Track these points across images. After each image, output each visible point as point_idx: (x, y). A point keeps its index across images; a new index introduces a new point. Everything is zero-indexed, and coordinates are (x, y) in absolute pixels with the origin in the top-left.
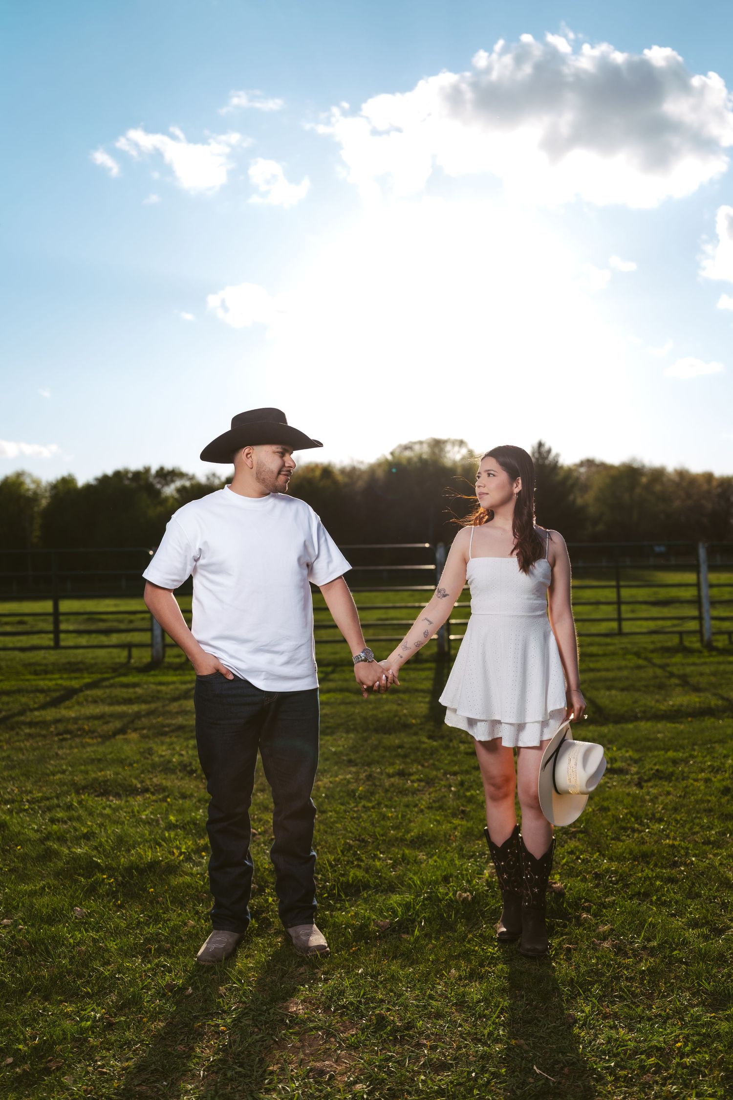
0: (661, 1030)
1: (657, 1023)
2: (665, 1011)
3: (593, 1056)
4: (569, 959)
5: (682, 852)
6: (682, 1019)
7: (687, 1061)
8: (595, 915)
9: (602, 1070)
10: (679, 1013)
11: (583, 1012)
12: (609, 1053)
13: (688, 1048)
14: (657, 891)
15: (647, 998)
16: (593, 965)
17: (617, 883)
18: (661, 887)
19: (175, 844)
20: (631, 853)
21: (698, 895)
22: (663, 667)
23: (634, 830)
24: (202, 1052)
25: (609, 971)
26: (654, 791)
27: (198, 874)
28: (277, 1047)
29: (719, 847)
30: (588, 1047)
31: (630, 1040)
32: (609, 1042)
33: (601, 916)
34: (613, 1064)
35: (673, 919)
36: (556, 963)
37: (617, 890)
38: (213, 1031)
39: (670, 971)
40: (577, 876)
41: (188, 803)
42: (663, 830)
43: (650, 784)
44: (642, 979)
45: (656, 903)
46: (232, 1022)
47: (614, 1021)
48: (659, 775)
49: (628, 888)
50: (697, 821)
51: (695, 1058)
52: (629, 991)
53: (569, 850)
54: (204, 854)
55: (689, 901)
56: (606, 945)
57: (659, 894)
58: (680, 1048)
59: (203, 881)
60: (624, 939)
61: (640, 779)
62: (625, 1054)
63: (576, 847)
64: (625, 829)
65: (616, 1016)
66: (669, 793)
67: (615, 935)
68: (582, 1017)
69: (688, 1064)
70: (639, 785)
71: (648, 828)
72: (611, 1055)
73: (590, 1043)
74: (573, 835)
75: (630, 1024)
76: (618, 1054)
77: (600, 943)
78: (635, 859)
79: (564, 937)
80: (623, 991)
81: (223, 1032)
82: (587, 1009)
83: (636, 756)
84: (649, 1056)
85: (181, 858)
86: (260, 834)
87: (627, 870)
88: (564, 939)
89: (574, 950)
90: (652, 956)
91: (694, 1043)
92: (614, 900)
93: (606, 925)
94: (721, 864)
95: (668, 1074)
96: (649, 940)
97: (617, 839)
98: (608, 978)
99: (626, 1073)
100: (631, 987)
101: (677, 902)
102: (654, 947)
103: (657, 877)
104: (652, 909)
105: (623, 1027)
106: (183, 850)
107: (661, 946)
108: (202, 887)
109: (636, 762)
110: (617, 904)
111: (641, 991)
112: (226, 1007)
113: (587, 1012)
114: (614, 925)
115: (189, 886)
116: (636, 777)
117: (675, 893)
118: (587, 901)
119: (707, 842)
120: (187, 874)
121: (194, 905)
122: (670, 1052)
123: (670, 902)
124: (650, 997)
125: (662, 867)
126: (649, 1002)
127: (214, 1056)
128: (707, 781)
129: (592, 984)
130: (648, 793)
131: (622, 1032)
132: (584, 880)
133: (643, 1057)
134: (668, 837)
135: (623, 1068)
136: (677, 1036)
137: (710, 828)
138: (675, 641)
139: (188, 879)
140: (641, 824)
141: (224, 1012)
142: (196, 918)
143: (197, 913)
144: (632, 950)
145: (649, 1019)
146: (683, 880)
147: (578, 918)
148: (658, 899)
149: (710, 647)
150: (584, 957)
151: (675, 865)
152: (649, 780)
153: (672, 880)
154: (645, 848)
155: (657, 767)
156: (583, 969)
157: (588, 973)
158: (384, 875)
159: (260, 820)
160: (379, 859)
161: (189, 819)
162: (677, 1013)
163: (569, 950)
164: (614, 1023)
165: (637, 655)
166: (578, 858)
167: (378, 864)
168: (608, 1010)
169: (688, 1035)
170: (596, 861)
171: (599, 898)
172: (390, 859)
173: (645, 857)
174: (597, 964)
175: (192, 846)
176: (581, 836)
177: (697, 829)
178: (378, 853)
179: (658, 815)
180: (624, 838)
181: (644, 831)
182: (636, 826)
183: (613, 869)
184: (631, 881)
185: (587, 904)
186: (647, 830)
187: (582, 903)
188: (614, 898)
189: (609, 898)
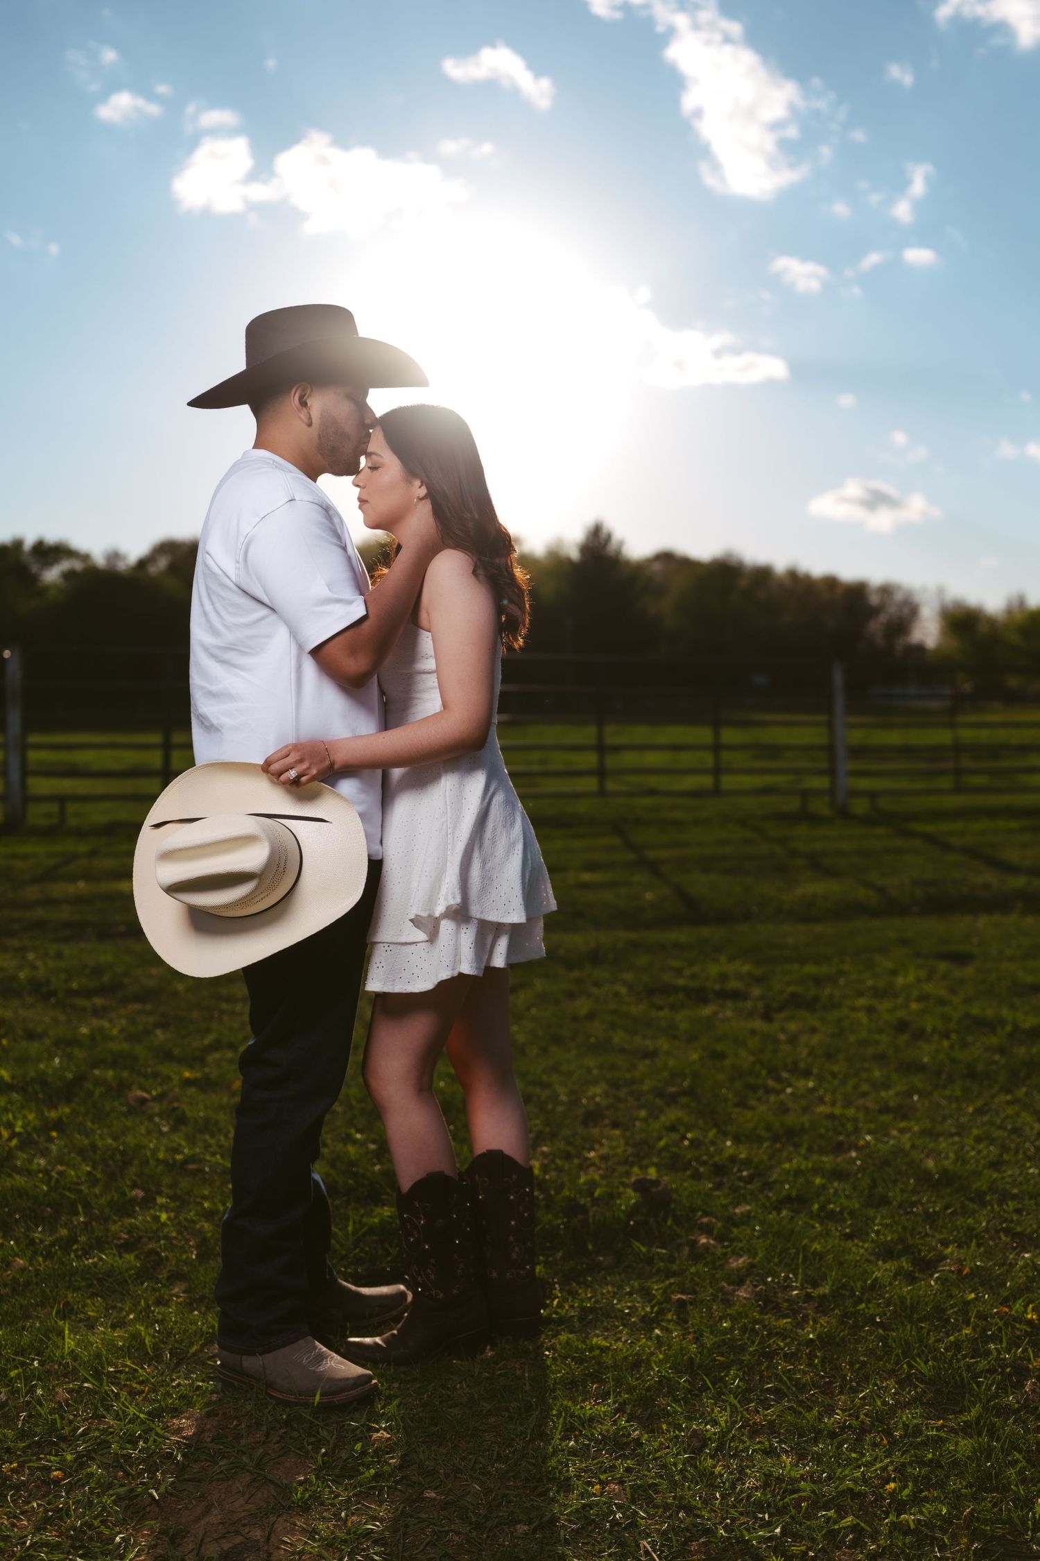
0: (854, 1455)
1: (845, 1441)
2: (857, 1418)
3: (741, 1514)
4: (682, 1321)
5: (849, 1126)
6: (889, 1433)
7: (909, 1518)
8: (720, 1239)
9: (759, 1543)
10: (881, 1420)
11: (715, 1423)
12: (769, 1505)
13: (906, 1492)
14: (818, 1195)
15: (823, 1393)
16: (726, 1331)
17: (749, 1180)
18: (823, 1187)
19: (4, 1119)
20: (768, 1128)
21: (884, 1201)
22: (782, 841)
23: (768, 1091)
24: (13, 1525)
25: (753, 1342)
26: (793, 1027)
27: (40, 1171)
28: (157, 1509)
29: (905, 1117)
30: (729, 1495)
31: (802, 1478)
32: (766, 1485)
33: (732, 1240)
34: (778, 1530)
35: (849, 1244)
36: (662, 1329)
37: (752, 1193)
38: (39, 1478)
39: (857, 1341)
40: (685, 1170)
41: (34, 1047)
42: (814, 1089)
43: (783, 1015)
44: (811, 1356)
45: (818, 1216)
46: (76, 1459)
47: (769, 1440)
48: (796, 1002)
49: (770, 1189)
50: (864, 1075)
51: (921, 1513)
52: (790, 1379)
53: (668, 1124)
54: (54, 1134)
55: (871, 1212)
56: (744, 1293)
57: (822, 1199)
58: (893, 1494)
59: (48, 1185)
60: (772, 1281)
61: (767, 1007)
62: (798, 1506)
63: (679, 1120)
64: (753, 1088)
65: (772, 1429)
66: (814, 1030)
67: (758, 1275)
68: (715, 1434)
69: (912, 1526)
70: (767, 1017)
71: (790, 1085)
72: (772, 1510)
73: (733, 1486)
74: (672, 1100)
75: (798, 1444)
76: (785, 1507)
77: (734, 1291)
78: (776, 1138)
79: (672, 1280)
80: (781, 1381)
81: (57, 1482)
82: (723, 1418)
83: (758, 972)
84: (842, 1513)
85: (14, 1142)
86: (154, 1099)
87: (765, 1157)
88: (671, 1284)
89: (691, 1304)
90: (825, 1313)
91: (916, 1481)
92: (749, 1212)
93: (741, 1256)
94: (913, 1146)
95: (879, 1546)
96: (815, 1285)
97: (742, 1104)
98: (752, 1354)
99: (803, 1548)
100: (795, 1371)
101: (852, 1213)
102: (824, 1296)
103: (816, 1170)
104: (813, 1227)
105: (786, 1452)
106: (18, 1129)
107: (835, 1294)
108: (46, 1194)
109: (758, 980)
110: (754, 1217)
111: (811, 1378)
112: (66, 1431)
113: (723, 1424)
114: (754, 1258)
115: (21, 1193)
116: (760, 1005)
117: (848, 1197)
118: (706, 1214)
119: (885, 1110)
120: (19, 1171)
121: (28, 1229)
122: (876, 1500)
123: (841, 1213)
124: (826, 1390)
125: (821, 1152)
126: (828, 1401)
127: (34, 1535)
128: (870, 1010)
129: (726, 1367)
130: (783, 1030)
131: (787, 1460)
132: (697, 1176)
133: (831, 1513)
134: (821, 1100)
135: (797, 1537)
136: (884, 1469)
137: (886, 1086)
138: (793, 804)
139: (20, 1180)
140: (777, 1078)
141: (63, 1438)
142: (29, 1253)
143: (32, 1242)
144: (787, 1301)
145: (832, 1435)
146: (856, 1174)
147: (693, 1244)
148: (822, 1208)
149: (844, 814)
150: (710, 1316)
151: (840, 1148)
152: (780, 1009)
153: (838, 1174)
154: (790, 1119)
155: (792, 989)
156: (709, 1340)
157: (717, 1346)
158: (361, 1171)
159: (156, 1075)
160: (355, 1142)
161: (32, 1074)
162: (878, 1420)
163: (681, 1303)
164: (771, 1445)
165: (742, 822)
166: (684, 1138)
167: (351, 1149)
168: (758, 1418)
169: (903, 1465)
170: (713, 1143)
171: (725, 1207)
172: (374, 1142)
173: (791, 1136)
174: (732, 1329)
175: (37, 1123)
176: (684, 1100)
177: (865, 1087)
178: (353, 1131)
179: (802, 1065)
180: (753, 1103)
181: (783, 1091)
182: (771, 1083)
183: (743, 1156)
184: (774, 1177)
185: (705, 1220)
186: (789, 1090)
187: (697, 1218)
188: (748, 1208)
189: (740, 1207)
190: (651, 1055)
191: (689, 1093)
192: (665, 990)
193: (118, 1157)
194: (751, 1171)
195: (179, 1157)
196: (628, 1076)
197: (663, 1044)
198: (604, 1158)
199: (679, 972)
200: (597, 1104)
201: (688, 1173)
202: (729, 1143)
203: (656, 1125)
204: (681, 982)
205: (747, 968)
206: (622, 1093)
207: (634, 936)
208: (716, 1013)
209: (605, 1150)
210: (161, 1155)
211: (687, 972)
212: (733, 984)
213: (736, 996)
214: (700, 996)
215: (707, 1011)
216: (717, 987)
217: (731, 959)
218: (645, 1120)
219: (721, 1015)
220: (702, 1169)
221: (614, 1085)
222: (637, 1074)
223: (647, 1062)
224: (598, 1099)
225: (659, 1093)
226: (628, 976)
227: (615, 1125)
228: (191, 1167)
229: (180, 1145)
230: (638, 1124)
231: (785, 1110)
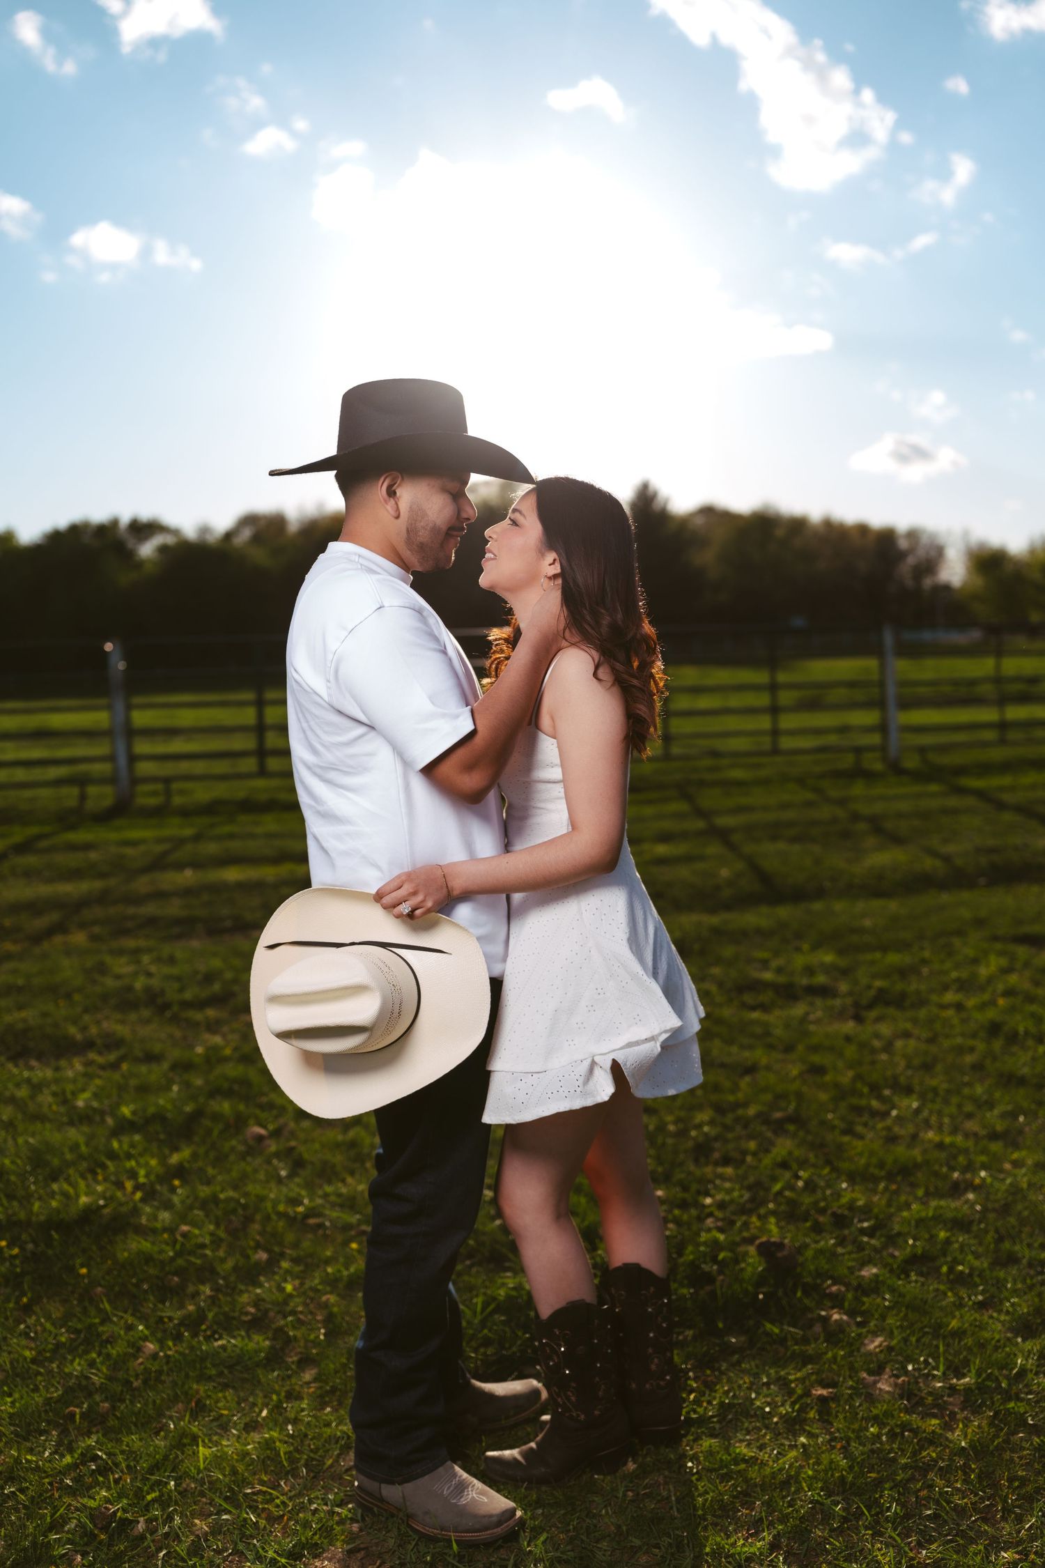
2: (1027, 1558)
4: (826, 1423)
5: (963, 1160)
8: (852, 1313)
14: (944, 1252)
16: (874, 1439)
17: (871, 1232)
18: (948, 1241)
20: (881, 1164)
22: (842, 802)
23: (874, 1114)
25: (904, 1453)
26: (885, 1030)
29: (1016, 1146)
33: (865, 1315)
36: (807, 1436)
37: (876, 1250)
40: (805, 1220)
42: (917, 1111)
43: (873, 1014)
44: (966, 1471)
45: (948, 1279)
48: (884, 999)
49: (895, 1245)
50: (966, 1091)
52: (948, 1502)
53: (780, 1159)
56: (884, 1386)
57: (949, 1257)
60: (913, 1368)
61: (856, 1005)
63: (789, 1153)
64: (858, 1110)
66: (907, 1034)
67: (897, 1361)
70: (857, 1017)
71: (894, 1106)
77: (875, 1383)
78: (890, 1177)
79: (809, 1369)
80: (939, 1505)
82: (886, 1559)
83: (843, 962)
86: (271, 1135)
87: (883, 1203)
88: (809, 1375)
89: (833, 1400)
90: (972, 1411)
92: (876, 1275)
93: (876, 1336)
94: (1030, 1185)
96: (957, 1372)
97: (850, 1131)
100: (953, 1491)
101: (981, 1276)
102: (969, 1388)
103: (938, 1220)
104: (945, 1295)
107: (982, 1387)
108: (172, 1260)
109: (845, 972)
110: (882, 1282)
111: (971, 1501)
113: (886, 1566)
114: (890, 1338)
116: (849, 1002)
117: (975, 1255)
118: (832, 1279)
119: (994, 1136)
123: (970, 1275)
124: (990, 1516)
125: (939, 1194)
128: (958, 1007)
129: (880, 1486)
130: (877, 1035)
132: (818, 1229)
134: (928, 1125)
138: (848, 761)
140: (880, 1098)
144: (930, 1394)
146: (979, 1222)
147: (826, 1321)
149: (897, 769)
150: (855, 1417)
151: (956, 1190)
152: (870, 1008)
153: (960, 1224)
154: (900, 1150)
155: (878, 983)
156: (857, 1449)
157: (867, 1456)
163: (822, 1399)
165: (801, 781)
168: (921, 1558)
170: (828, 1185)
171: (851, 1269)
173: (905, 1172)
174: (879, 1435)
177: (969, 1107)
179: (902, 1080)
180: (859, 1129)
181: (887, 1114)
182: (875, 1104)
183: (860, 1203)
184: (897, 1228)
185: (834, 1288)
186: (894, 1113)
187: (825, 1285)
188: (875, 1270)
189: (866, 1269)
190: (751, 1070)
191: (795, 1119)
192: (755, 986)
193: (240, 1211)
194: (872, 1222)
195: (301, 1209)
196: (731, 1098)
197: (760, 1055)
198: (721, 1205)
199: (765, 964)
200: (706, 1134)
201: (808, 1224)
202: (844, 1185)
203: (767, 1161)
204: (768, 976)
205: (829, 958)
206: (729, 1119)
207: (715, 920)
208: (807, 1014)
209: (719, 1197)
210: (281, 1208)
211: (775, 963)
212: (821, 979)
213: (824, 992)
214: (788, 993)
215: (799, 1010)
216: (805, 981)
217: (816, 947)
218: (754, 1154)
219: (812, 1017)
220: (821, 1219)
221: (720, 1109)
222: (740, 1096)
223: (747, 1079)
224: (706, 1129)
225: (763, 1118)
226: (716, 971)
227: (726, 1161)
228: (312, 1221)
229: (299, 1194)
230: (749, 1159)
231: (892, 1139)
